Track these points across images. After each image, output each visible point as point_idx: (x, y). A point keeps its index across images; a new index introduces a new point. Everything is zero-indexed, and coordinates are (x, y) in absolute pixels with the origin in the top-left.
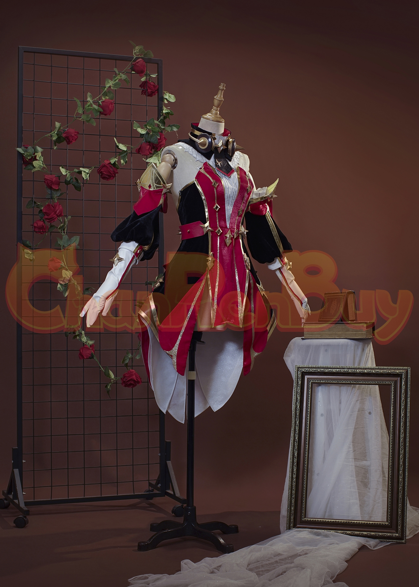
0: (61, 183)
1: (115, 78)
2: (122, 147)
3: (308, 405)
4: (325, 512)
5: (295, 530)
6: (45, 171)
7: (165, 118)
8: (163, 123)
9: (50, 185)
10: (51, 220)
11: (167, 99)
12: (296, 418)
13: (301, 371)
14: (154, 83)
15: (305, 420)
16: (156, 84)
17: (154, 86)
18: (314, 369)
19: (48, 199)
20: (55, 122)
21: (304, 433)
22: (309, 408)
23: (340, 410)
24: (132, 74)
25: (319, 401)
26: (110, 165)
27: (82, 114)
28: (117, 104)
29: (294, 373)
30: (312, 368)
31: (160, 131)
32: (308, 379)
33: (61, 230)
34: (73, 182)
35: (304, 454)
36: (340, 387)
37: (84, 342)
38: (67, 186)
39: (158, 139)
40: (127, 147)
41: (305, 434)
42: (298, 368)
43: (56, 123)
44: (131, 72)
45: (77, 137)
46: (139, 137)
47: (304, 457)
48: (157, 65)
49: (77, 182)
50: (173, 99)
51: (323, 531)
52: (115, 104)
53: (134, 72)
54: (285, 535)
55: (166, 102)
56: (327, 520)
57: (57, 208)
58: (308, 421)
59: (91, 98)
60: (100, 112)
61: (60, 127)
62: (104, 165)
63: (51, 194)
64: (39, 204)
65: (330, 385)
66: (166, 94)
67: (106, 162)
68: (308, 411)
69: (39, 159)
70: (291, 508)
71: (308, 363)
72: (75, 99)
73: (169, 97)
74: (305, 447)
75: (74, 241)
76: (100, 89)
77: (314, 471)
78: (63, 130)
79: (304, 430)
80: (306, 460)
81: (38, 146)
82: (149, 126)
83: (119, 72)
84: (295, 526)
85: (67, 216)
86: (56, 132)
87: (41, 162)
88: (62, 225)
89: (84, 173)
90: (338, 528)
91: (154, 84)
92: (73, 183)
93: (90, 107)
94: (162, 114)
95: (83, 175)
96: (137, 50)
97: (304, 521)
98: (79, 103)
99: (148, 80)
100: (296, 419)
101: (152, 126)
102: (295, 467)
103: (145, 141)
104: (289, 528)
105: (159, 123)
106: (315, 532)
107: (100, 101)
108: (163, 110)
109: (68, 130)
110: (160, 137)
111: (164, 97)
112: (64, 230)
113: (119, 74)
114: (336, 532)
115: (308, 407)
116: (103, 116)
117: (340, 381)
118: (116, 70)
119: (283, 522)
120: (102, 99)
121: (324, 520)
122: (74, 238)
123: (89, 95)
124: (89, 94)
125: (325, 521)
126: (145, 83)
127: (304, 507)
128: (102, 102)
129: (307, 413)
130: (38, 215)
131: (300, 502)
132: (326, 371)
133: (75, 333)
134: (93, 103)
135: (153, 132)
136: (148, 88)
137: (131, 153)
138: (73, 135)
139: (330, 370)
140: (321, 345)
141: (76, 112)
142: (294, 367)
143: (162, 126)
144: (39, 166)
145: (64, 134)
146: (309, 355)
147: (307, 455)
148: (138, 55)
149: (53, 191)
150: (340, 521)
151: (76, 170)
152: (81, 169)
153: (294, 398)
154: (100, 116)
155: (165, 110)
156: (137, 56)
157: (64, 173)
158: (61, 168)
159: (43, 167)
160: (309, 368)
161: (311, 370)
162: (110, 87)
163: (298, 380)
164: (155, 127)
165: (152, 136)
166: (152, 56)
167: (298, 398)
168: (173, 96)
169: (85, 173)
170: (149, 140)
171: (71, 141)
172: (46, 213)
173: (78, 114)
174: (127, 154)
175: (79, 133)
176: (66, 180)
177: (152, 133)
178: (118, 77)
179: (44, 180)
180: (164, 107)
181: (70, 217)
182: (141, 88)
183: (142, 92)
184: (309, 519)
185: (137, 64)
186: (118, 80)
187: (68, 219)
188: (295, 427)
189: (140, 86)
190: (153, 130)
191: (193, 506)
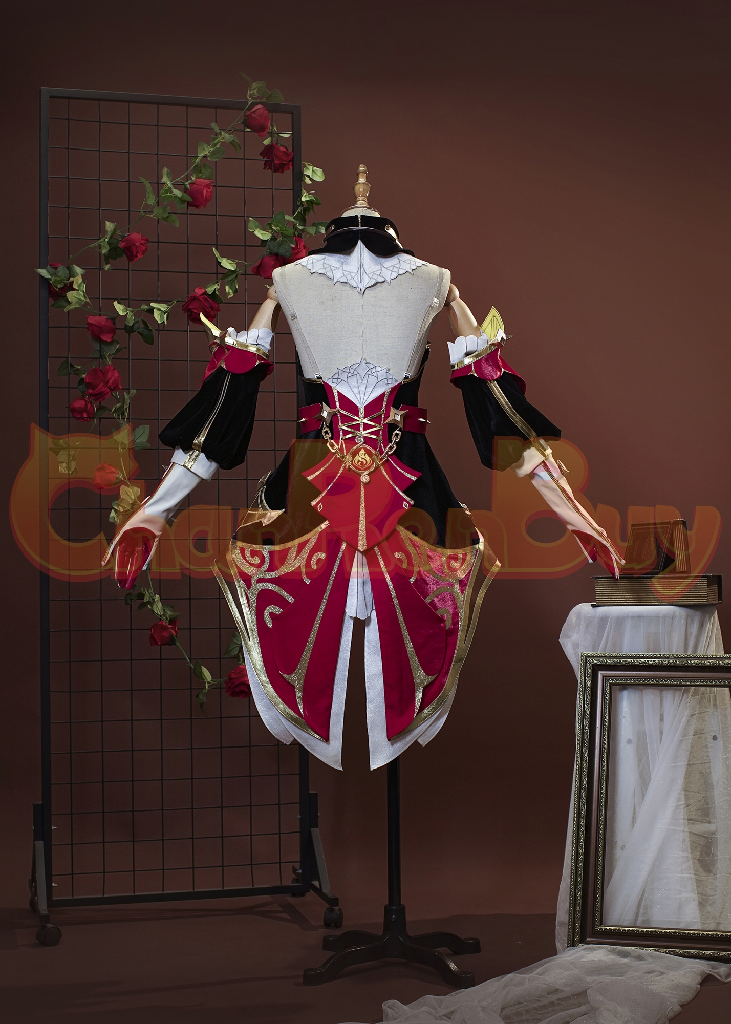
0: (116, 330)
1: (215, 140)
2: (227, 264)
3: (604, 723)
4: (637, 915)
5: (583, 948)
6: (89, 309)
7: (306, 210)
8: (303, 221)
9: (97, 333)
10: (99, 396)
11: (308, 176)
12: (582, 747)
13: (591, 662)
14: (286, 148)
15: (599, 750)
16: (290, 150)
17: (286, 153)
18: (615, 660)
19: (95, 358)
20: (105, 222)
21: (598, 774)
22: (607, 728)
23: (661, 733)
24: (245, 133)
25: (624, 717)
26: (205, 296)
27: (154, 207)
28: (218, 186)
29: (579, 666)
30: (610, 657)
31: (296, 235)
32: (603, 677)
33: (117, 414)
34: (139, 328)
35: (599, 811)
36: (661, 691)
37: (158, 614)
38: (129, 335)
39: (292, 248)
40: (236, 263)
41: (600, 775)
42: (586, 657)
43: (107, 223)
44: (244, 129)
45: (147, 249)
46: (259, 246)
47: (598, 816)
48: (291, 115)
49: (146, 329)
50: (321, 176)
51: (633, 948)
52: (215, 187)
53: (249, 130)
54: (565, 956)
55: (308, 181)
56: (640, 929)
57: (110, 375)
58: (604, 752)
59: (169, 178)
60: (188, 202)
61: (115, 231)
62: (195, 296)
63: (100, 351)
64: (80, 367)
65: (644, 689)
66: (308, 167)
67: (199, 292)
68: (605, 735)
69: (77, 289)
70: (575, 908)
71: (604, 650)
72: (142, 180)
73: (314, 174)
74: (599, 798)
75: (140, 433)
76: (187, 160)
77: (617, 841)
78: (121, 236)
79: (598, 769)
80: (602, 822)
81: (76, 265)
82: (276, 226)
83: (220, 129)
84: (582, 941)
85: (129, 389)
86: (107, 240)
87: (82, 293)
88: (118, 405)
89: (158, 311)
90: (661, 943)
91: (285, 150)
92: (139, 330)
93: (169, 194)
94: (299, 204)
95: (157, 315)
96: (254, 90)
97: (599, 931)
98: (148, 186)
99: (274, 143)
100: (584, 748)
101: (280, 226)
102: (582, 834)
103: (268, 253)
104: (572, 944)
105: (294, 220)
106: (619, 951)
107: (187, 183)
108: (301, 196)
109: (129, 235)
110: (297, 245)
111: (305, 173)
112: (123, 414)
113: (220, 134)
114: (657, 951)
115: (604, 728)
116: (192, 210)
117: (662, 681)
118: (213, 125)
119: (561, 933)
120: (191, 179)
121: (635, 929)
122: (140, 430)
123: (166, 172)
124: (165, 170)
125: (637, 931)
126: (269, 148)
127: (600, 905)
128: (190, 184)
129: (603, 738)
130: (77, 388)
131: (592, 898)
132: (637, 662)
133: (143, 599)
134: (172, 187)
135: (284, 236)
136: (274, 158)
137: (245, 274)
138: (137, 244)
139: (643, 660)
140: (627, 617)
141: (144, 203)
142: (579, 657)
143: (299, 225)
144: (77, 300)
145: (123, 242)
146: (605, 634)
147: (603, 813)
148: (256, 99)
149: (103, 346)
150: (664, 931)
151: (145, 307)
152: (152, 304)
153: (579, 711)
154: (188, 208)
155: (305, 196)
156: (254, 101)
157: (121, 313)
158: (115, 303)
159: (86, 302)
160: (605, 657)
161: (609, 661)
162: (205, 156)
163: (585, 679)
164: (285, 227)
165: (281, 243)
166: (279, 98)
167: (587, 710)
168: (319, 171)
169: (160, 312)
170: (277, 251)
171: (135, 254)
172: (90, 385)
173: (147, 206)
174: (236, 276)
175: (150, 241)
176: (126, 325)
177: (282, 238)
178: (220, 139)
179: (87, 326)
180: (304, 191)
181: (133, 392)
182: (262, 157)
183: (264, 165)
184: (608, 928)
185: (253, 114)
186: (219, 144)
187: (130, 394)
188: (581, 764)
189: (261, 154)
190: (283, 232)
191: (400, 904)
